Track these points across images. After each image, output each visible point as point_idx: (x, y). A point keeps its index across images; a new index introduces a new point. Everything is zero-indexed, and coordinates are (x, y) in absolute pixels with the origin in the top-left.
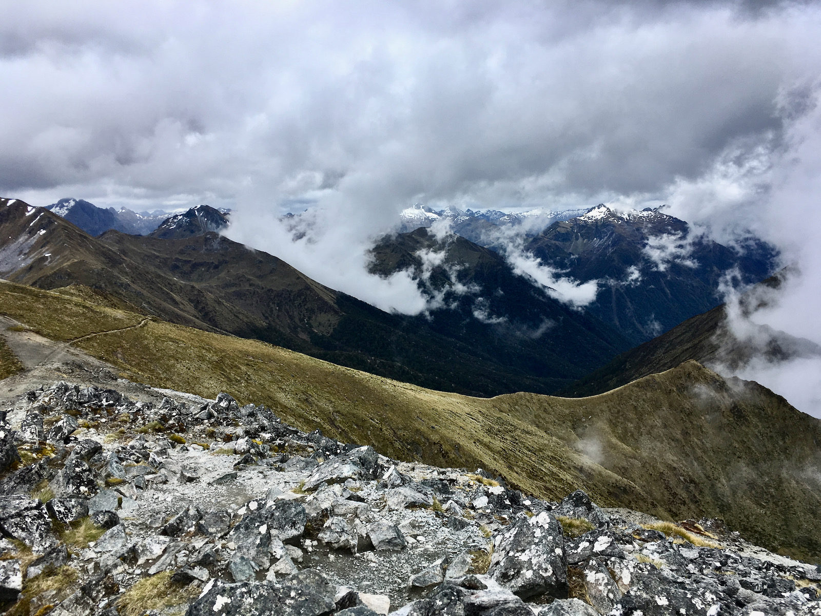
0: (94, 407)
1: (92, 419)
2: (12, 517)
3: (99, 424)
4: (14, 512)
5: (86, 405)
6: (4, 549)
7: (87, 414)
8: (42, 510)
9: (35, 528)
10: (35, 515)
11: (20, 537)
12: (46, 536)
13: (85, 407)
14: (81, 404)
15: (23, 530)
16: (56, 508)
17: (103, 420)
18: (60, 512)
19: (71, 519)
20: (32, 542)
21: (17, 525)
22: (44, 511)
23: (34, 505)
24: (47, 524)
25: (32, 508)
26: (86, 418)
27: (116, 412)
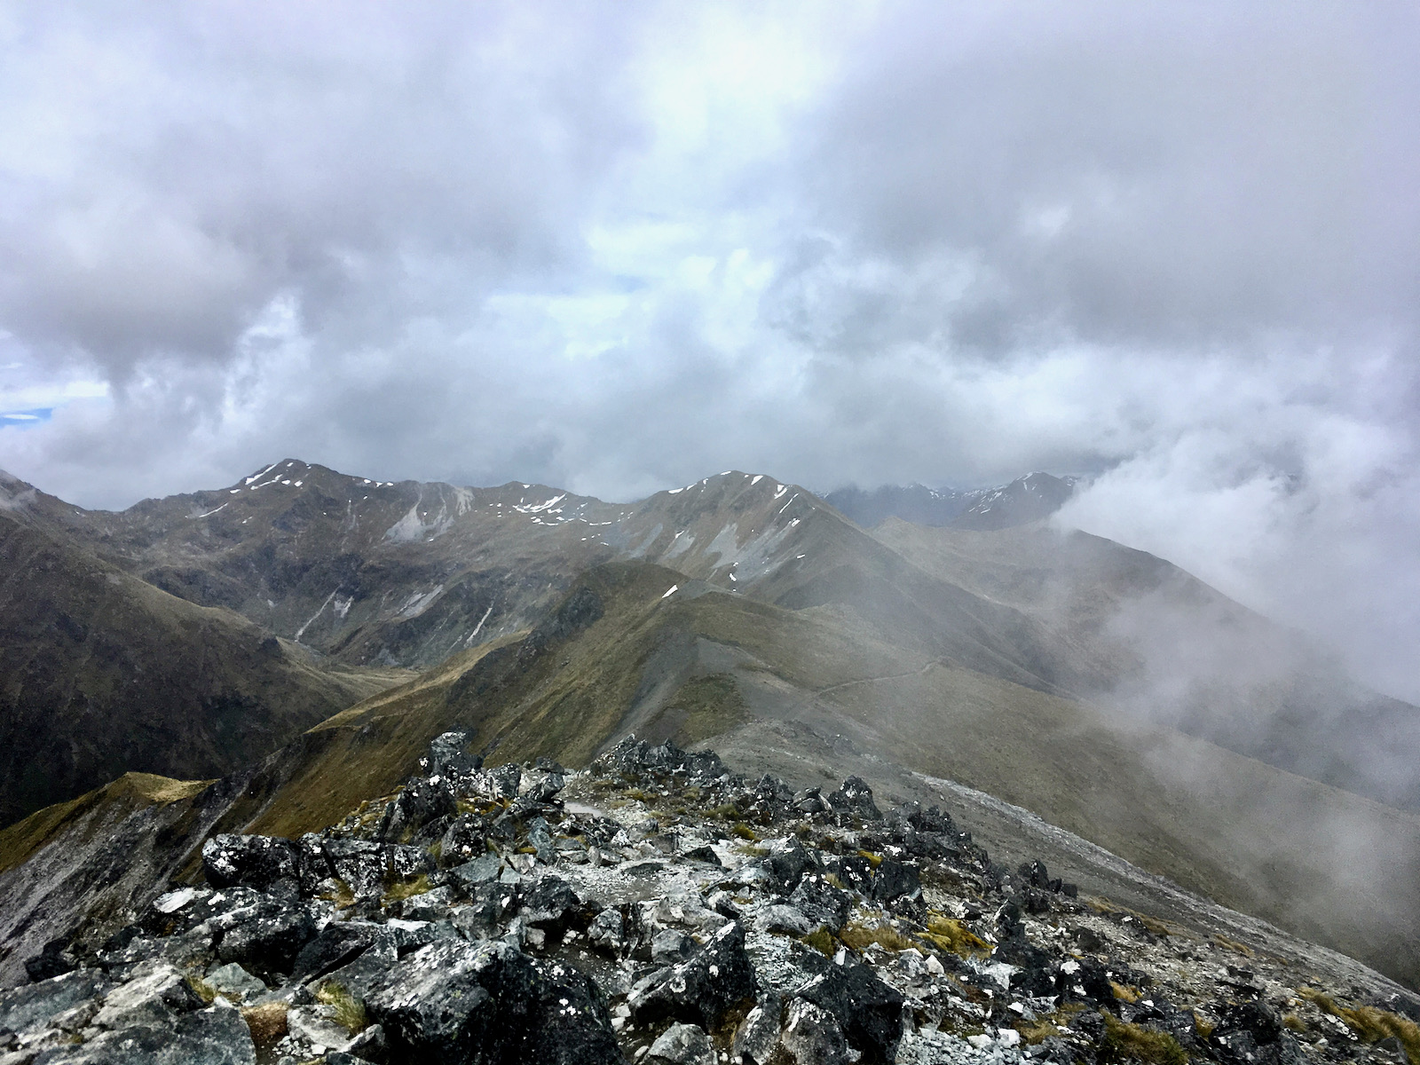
0: (659, 774)
1: (651, 790)
2: (346, 857)
3: (658, 797)
4: (350, 852)
5: (650, 770)
6: (327, 889)
7: (647, 782)
8: (380, 856)
9: (366, 873)
10: (371, 860)
11: (346, 879)
12: (374, 885)
13: (648, 772)
14: (645, 767)
15: (352, 872)
16: (396, 857)
17: (666, 793)
18: (399, 862)
19: (409, 873)
20: (357, 888)
21: (348, 866)
22: (382, 858)
23: (374, 849)
24: (381, 872)
25: (371, 852)
26: (645, 787)
27: (686, 784)
